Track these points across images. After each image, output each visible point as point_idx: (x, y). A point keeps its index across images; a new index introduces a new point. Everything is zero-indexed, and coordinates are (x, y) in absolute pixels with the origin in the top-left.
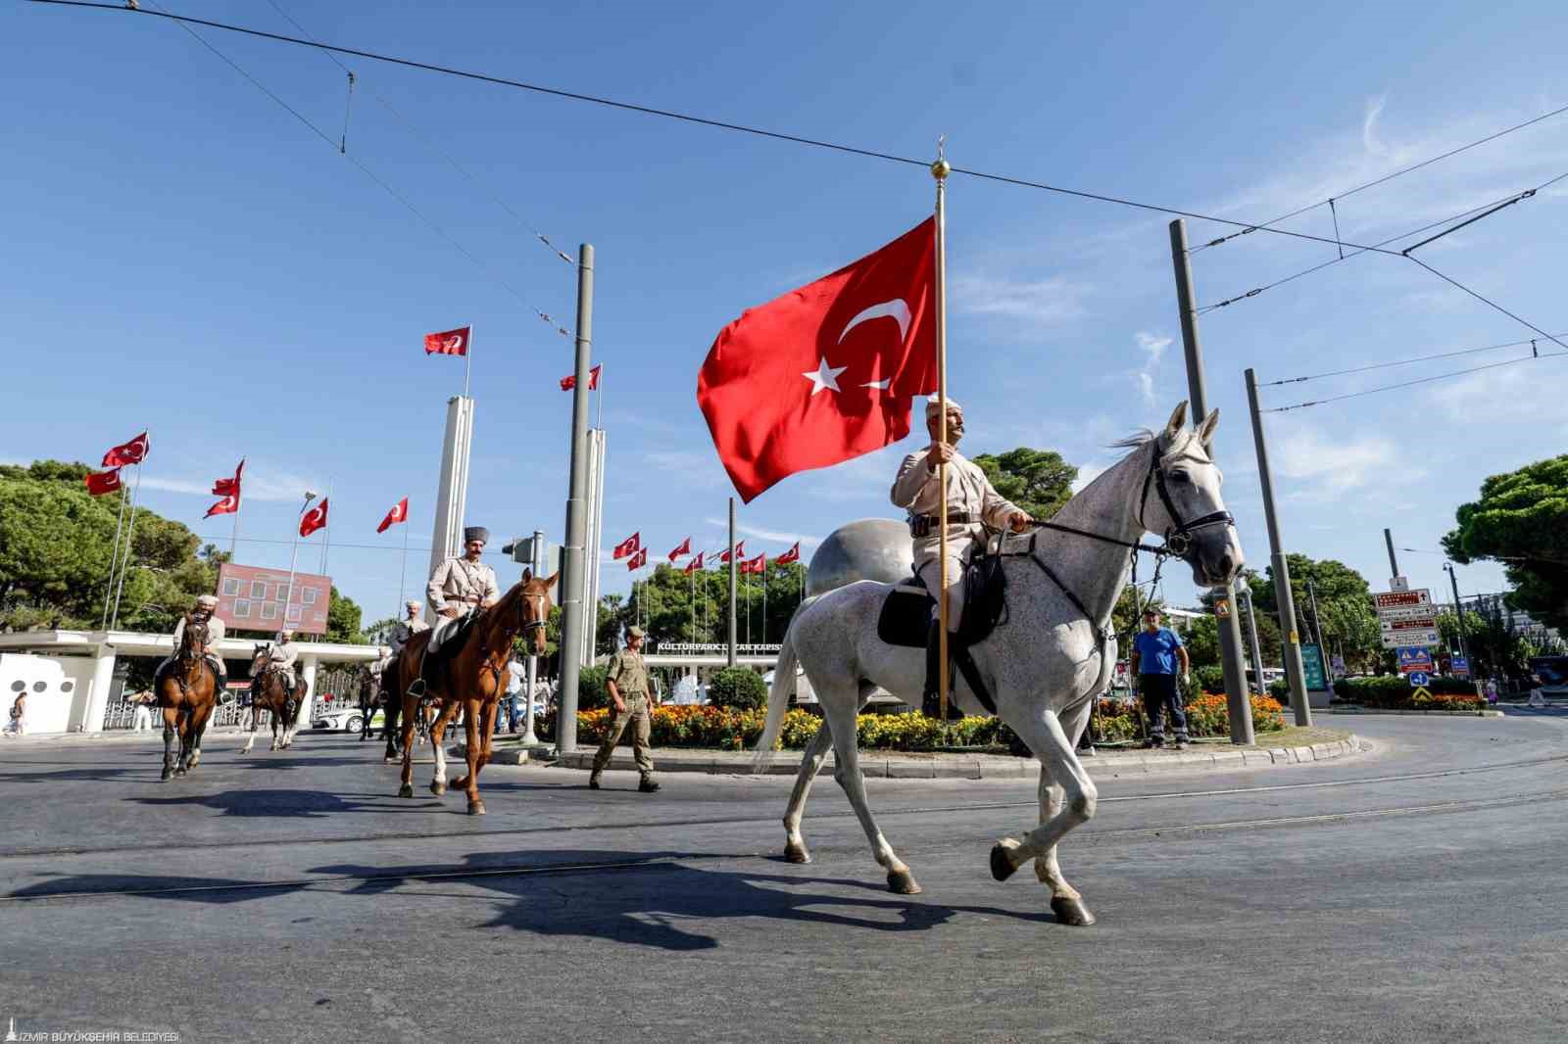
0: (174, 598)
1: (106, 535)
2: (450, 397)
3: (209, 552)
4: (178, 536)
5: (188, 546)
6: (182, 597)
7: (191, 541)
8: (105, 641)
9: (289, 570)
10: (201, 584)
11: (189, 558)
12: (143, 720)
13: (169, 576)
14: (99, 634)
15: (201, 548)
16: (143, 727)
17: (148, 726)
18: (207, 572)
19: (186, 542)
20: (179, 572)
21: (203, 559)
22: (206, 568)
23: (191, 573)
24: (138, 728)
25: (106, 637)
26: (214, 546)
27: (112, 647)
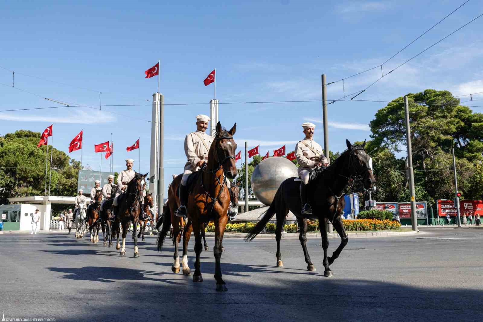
0: (64, 181)
1: (43, 160)
2: (153, 94)
3: (73, 161)
4: (63, 157)
5: (66, 160)
6: (66, 181)
7: (67, 159)
8: (48, 199)
9: (100, 171)
10: (71, 175)
11: (67, 165)
12: (61, 226)
13: (61, 172)
14: (46, 197)
15: (70, 161)
16: (61, 229)
17: (63, 228)
18: (73, 170)
19: (65, 159)
20: (64, 170)
21: (71, 165)
22: (72, 168)
23: (68, 171)
24: (60, 228)
25: (48, 198)
26: (74, 160)
27: (50, 201)
